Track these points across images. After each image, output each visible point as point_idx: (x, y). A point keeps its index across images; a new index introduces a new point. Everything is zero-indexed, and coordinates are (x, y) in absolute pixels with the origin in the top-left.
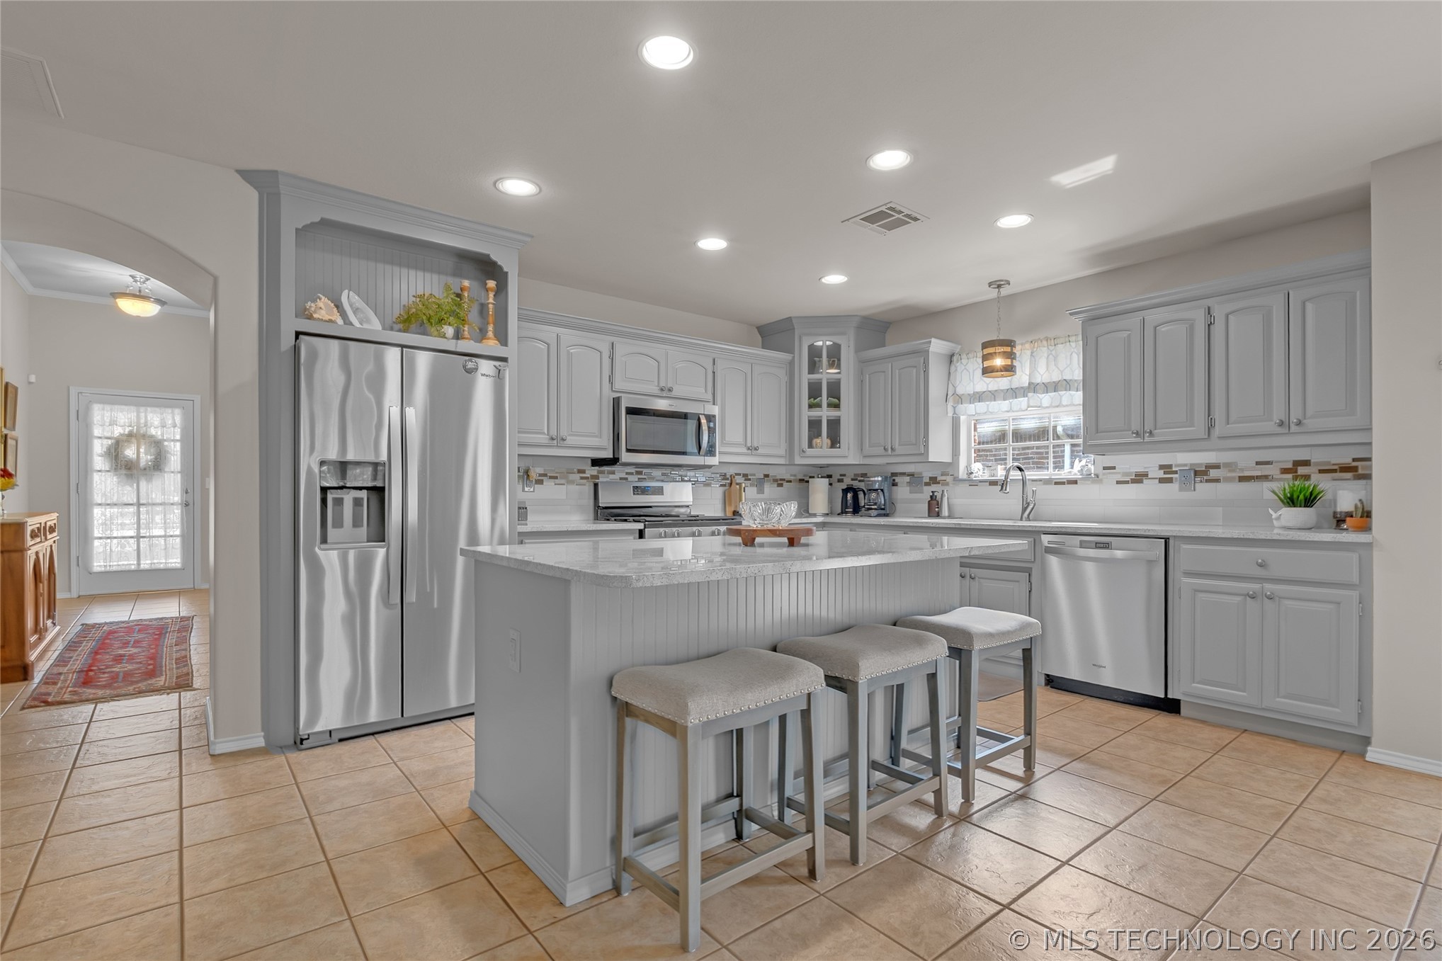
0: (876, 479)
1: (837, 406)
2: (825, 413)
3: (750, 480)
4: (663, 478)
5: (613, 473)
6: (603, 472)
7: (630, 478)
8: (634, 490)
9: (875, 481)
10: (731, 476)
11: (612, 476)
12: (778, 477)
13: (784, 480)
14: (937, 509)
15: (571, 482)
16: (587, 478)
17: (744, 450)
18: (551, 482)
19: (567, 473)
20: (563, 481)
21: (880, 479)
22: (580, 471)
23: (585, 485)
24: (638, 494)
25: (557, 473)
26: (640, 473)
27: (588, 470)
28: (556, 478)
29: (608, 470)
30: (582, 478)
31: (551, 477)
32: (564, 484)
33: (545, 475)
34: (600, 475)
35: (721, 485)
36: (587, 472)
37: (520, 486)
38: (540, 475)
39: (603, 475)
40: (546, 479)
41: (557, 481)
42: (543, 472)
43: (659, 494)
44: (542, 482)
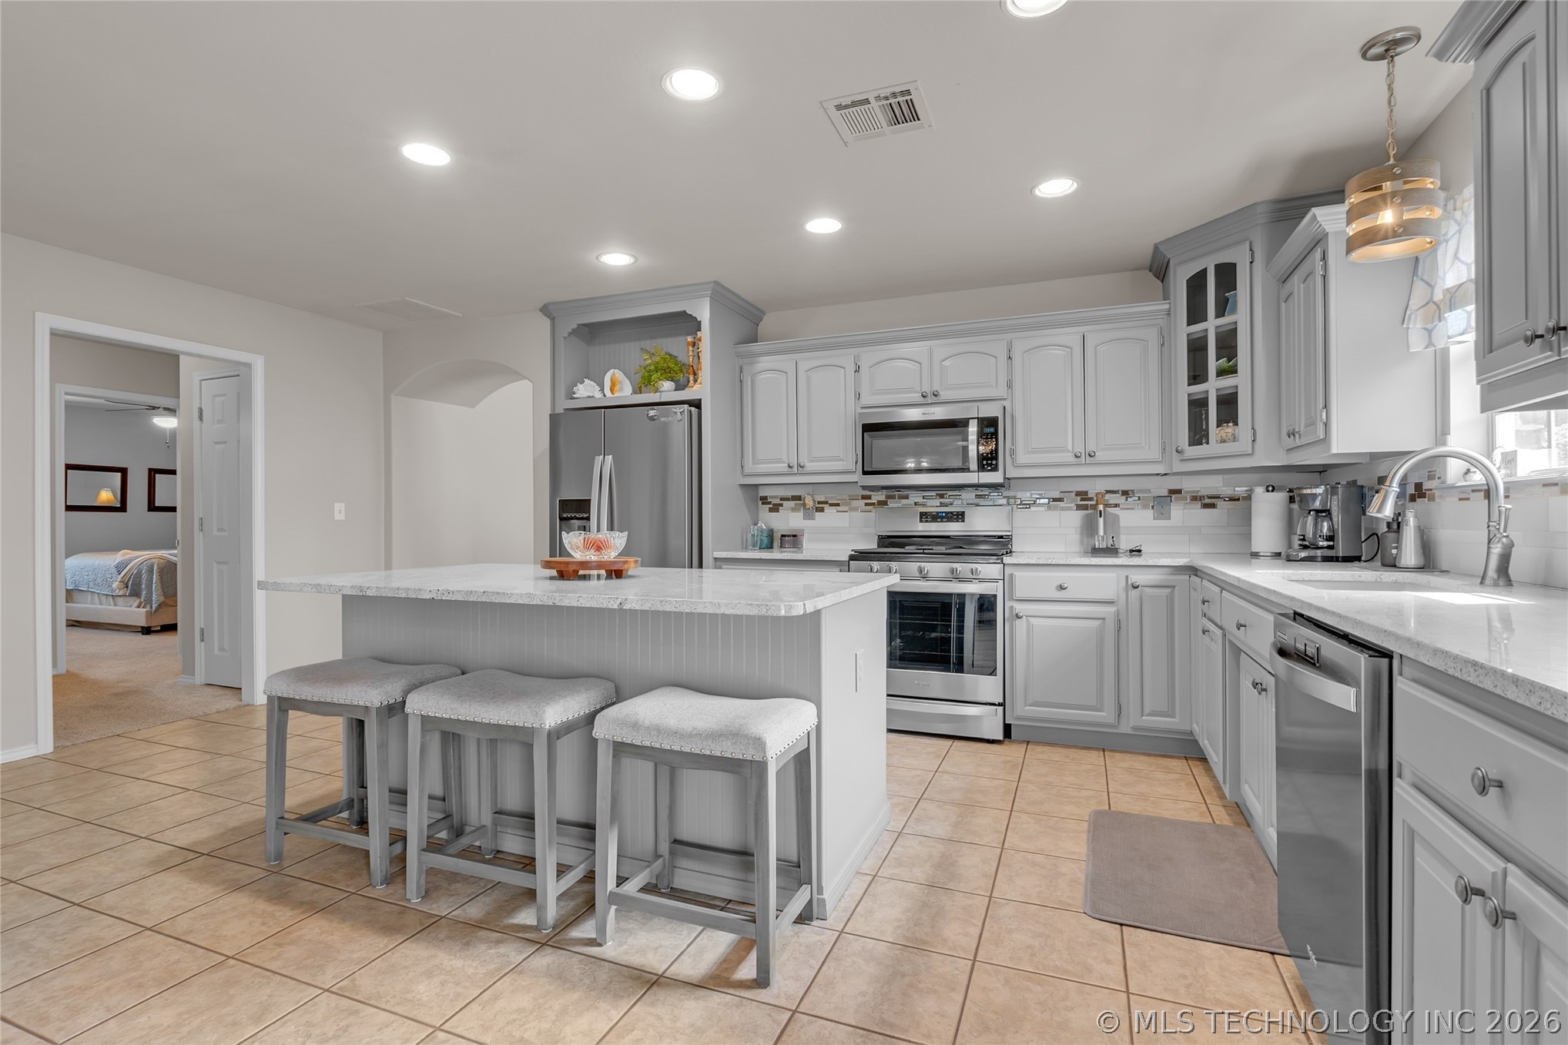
0: (1314, 491)
1: (1233, 371)
2: (1213, 386)
3: (1137, 499)
4: (977, 501)
5: (907, 497)
6: (892, 497)
7: (930, 502)
8: (921, 517)
9: (1315, 496)
10: (1097, 495)
11: (904, 501)
12: (1203, 493)
13: (1218, 497)
14: (1394, 551)
15: (856, 509)
16: (873, 504)
17: (1073, 460)
18: (833, 510)
19: (850, 500)
20: (845, 508)
21: (1320, 490)
22: (864, 497)
23: (871, 511)
24: (927, 521)
25: (838, 500)
26: (942, 496)
27: (874, 495)
28: (838, 505)
29: (898, 495)
30: (866, 504)
31: (832, 505)
32: (847, 512)
33: (826, 503)
34: (889, 500)
35: (1079, 507)
36: (873, 497)
37: (800, 514)
38: (819, 503)
39: (893, 500)
40: (826, 506)
41: (839, 508)
42: (823, 500)
43: (958, 521)
44: (822, 510)
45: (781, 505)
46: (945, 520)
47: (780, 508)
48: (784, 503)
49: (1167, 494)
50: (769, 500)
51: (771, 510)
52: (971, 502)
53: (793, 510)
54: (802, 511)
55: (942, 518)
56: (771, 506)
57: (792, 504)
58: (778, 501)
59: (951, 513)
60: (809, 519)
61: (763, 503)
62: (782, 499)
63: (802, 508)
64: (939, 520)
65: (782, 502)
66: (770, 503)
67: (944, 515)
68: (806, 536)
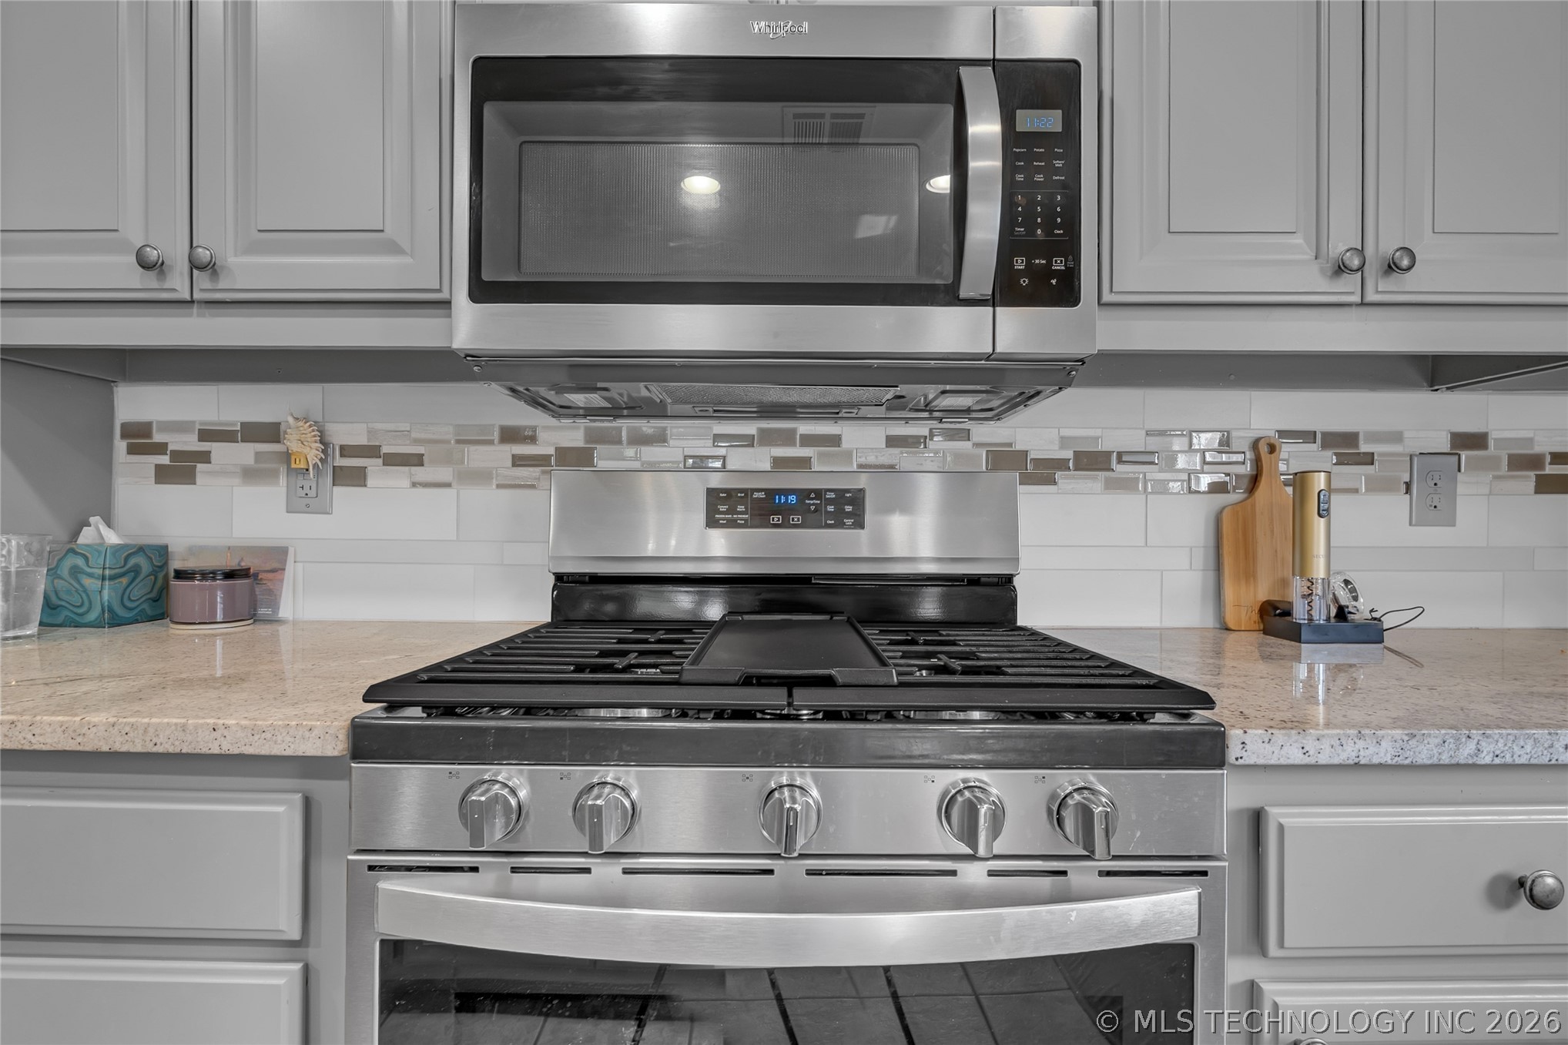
3: (1369, 459)
5: (661, 439)
8: (712, 511)
15: (480, 477)
16: (541, 461)
18: (400, 477)
19: (458, 442)
20: (444, 473)
22: (510, 435)
23: (533, 487)
24: (734, 526)
25: (417, 442)
26: (788, 438)
27: (547, 428)
28: (417, 460)
30: (518, 461)
31: (393, 460)
32: (448, 485)
33: (372, 451)
36: (542, 435)
37: (277, 492)
38: (346, 451)
39: (614, 448)
40: (372, 465)
41: (420, 473)
42: (363, 440)
43: (840, 525)
44: (357, 477)
45: (205, 457)
46: (797, 519)
47: (200, 467)
48: (217, 449)
49: (1446, 448)
50: (158, 438)
51: (163, 475)
52: (871, 459)
53: (250, 475)
54: (283, 480)
55: (785, 511)
56: (165, 460)
57: (245, 453)
58: (190, 443)
59: (819, 493)
60: (307, 509)
61: (133, 450)
62: (206, 435)
63: (283, 469)
64: (776, 519)
65: (205, 446)
66: (160, 448)
67: (793, 499)
68: (293, 571)
